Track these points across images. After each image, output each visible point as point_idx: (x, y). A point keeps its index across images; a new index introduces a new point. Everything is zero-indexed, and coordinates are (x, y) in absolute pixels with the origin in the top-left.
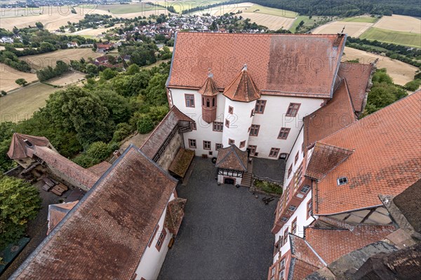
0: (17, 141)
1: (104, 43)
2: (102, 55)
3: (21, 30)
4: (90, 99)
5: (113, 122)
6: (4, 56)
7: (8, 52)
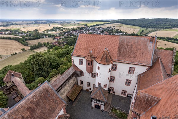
0: (9, 74)
1: (58, 37)
2: (56, 41)
3: (30, 32)
4: (43, 58)
5: (51, 69)
6: (21, 40)
7: (23, 39)
